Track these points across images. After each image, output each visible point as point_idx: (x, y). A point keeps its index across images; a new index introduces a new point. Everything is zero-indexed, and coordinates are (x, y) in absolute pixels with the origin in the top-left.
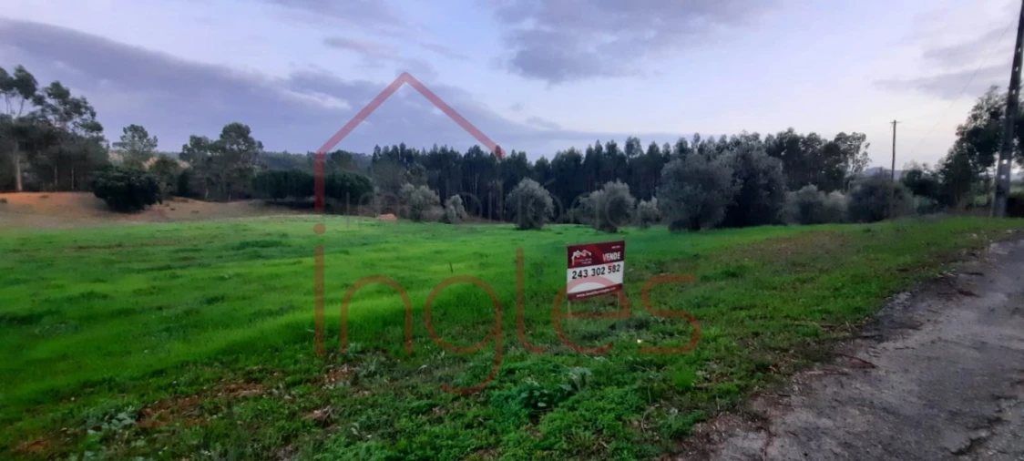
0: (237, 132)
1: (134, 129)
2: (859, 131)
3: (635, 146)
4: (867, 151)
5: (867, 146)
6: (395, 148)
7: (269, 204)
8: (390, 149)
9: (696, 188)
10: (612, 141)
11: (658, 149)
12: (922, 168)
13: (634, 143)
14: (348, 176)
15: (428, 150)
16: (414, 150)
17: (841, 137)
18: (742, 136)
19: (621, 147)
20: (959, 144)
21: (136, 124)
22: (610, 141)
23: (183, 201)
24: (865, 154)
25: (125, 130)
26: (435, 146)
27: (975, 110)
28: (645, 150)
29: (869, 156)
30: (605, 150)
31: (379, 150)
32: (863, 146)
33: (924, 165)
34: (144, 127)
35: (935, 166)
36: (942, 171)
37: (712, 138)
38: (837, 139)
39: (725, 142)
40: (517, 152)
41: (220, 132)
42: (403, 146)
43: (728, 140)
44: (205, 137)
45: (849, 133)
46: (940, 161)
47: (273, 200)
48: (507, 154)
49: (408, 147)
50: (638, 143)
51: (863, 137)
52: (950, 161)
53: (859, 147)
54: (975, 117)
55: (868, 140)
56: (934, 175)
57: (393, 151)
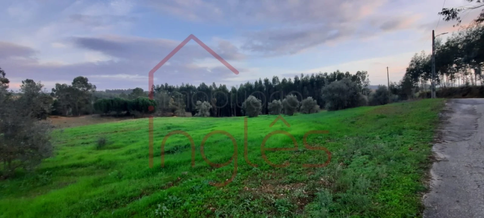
0: (81, 81)
1: (28, 81)
2: (365, 70)
3: (277, 80)
4: (369, 78)
5: (368, 76)
6: (162, 86)
7: (102, 116)
8: (160, 86)
9: (339, 94)
10: (266, 78)
11: (286, 81)
12: (394, 84)
13: (276, 79)
14: (145, 100)
15: (179, 86)
16: (172, 86)
17: (359, 73)
18: (320, 74)
19: (271, 81)
20: (406, 74)
21: (29, 79)
22: (265, 78)
23: (55, 117)
24: (368, 79)
25: (23, 82)
26: (183, 84)
27: (411, 62)
28: (281, 81)
29: (370, 80)
30: (263, 82)
31: (154, 87)
32: (366, 75)
33: (395, 83)
34: (33, 80)
35: (398, 83)
36: (402, 85)
37: (308, 75)
38: (357, 74)
39: (313, 77)
40: (222, 85)
41: (72, 82)
42: (166, 85)
43: (315, 76)
44: (65, 84)
45: (361, 71)
46: (400, 81)
47: (104, 114)
48: (218, 86)
49: (169, 85)
50: (278, 78)
51: (366, 72)
52: (404, 81)
53: (365, 77)
54: (411, 65)
55: (368, 73)
56: (399, 86)
57: (161, 87)
